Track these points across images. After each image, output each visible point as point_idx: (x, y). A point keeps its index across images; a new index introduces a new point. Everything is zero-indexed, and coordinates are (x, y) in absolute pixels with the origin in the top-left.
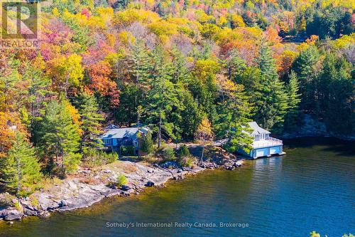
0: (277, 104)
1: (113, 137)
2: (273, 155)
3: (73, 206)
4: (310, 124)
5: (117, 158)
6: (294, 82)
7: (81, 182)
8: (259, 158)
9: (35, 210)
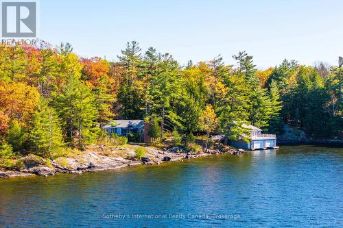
0: (262, 108)
1: (117, 127)
2: (268, 148)
3: (101, 168)
4: (290, 132)
5: (127, 141)
6: (275, 90)
7: (100, 154)
8: (256, 150)
9: (65, 169)
